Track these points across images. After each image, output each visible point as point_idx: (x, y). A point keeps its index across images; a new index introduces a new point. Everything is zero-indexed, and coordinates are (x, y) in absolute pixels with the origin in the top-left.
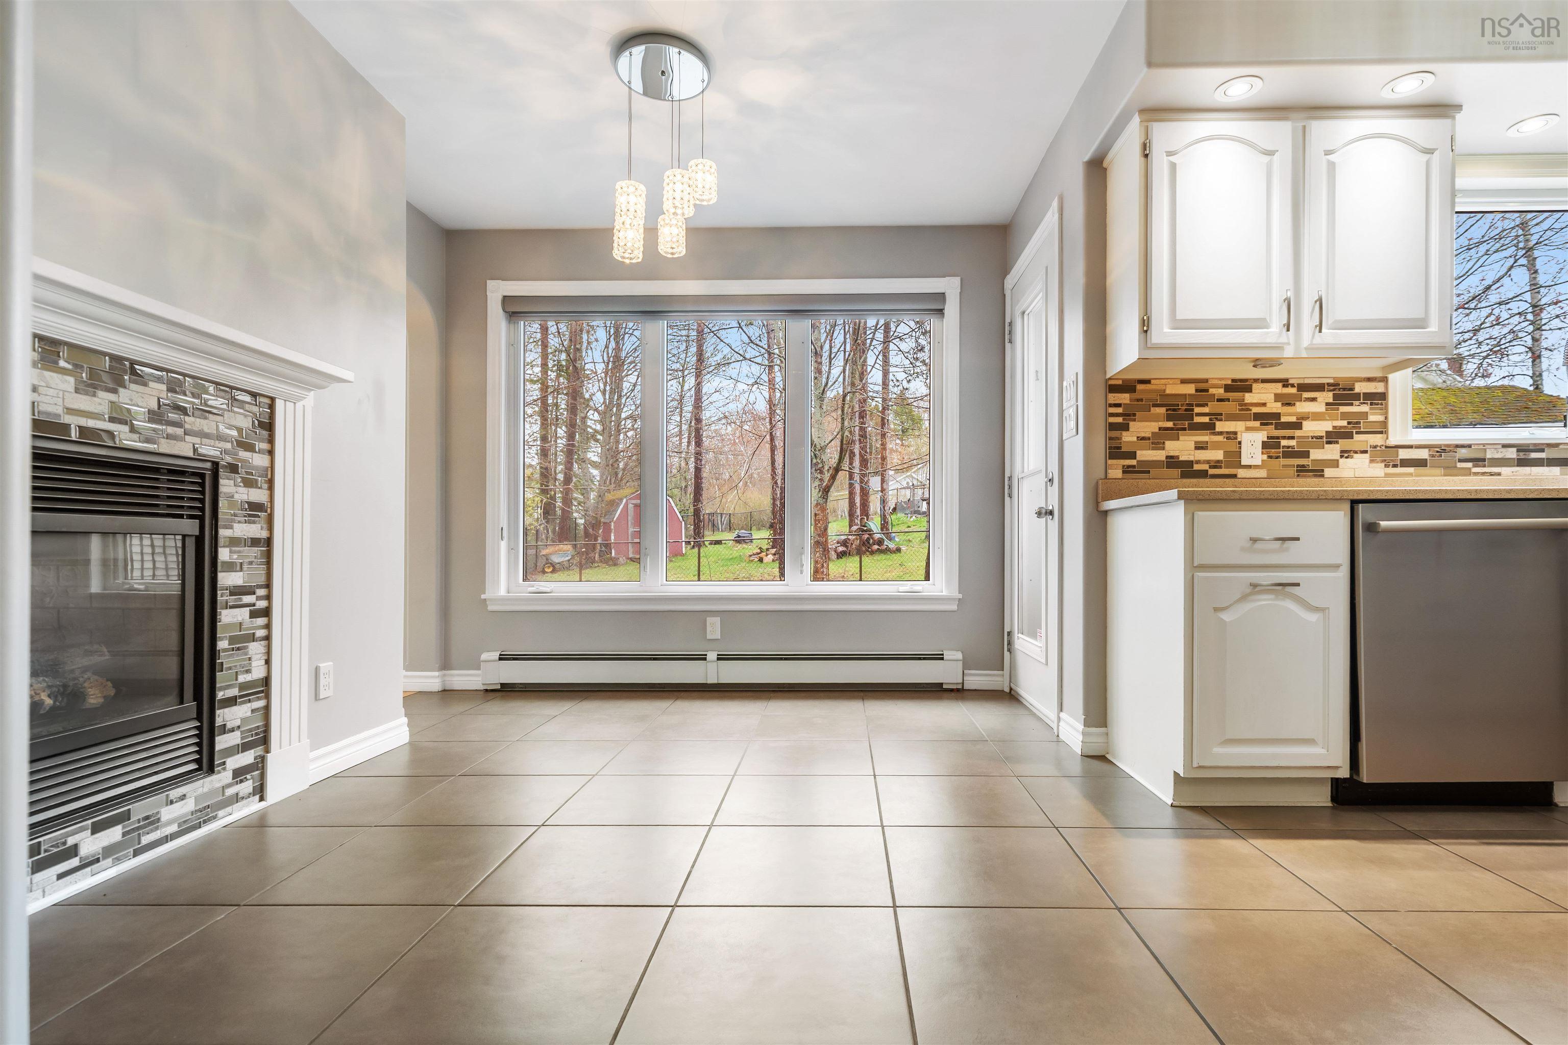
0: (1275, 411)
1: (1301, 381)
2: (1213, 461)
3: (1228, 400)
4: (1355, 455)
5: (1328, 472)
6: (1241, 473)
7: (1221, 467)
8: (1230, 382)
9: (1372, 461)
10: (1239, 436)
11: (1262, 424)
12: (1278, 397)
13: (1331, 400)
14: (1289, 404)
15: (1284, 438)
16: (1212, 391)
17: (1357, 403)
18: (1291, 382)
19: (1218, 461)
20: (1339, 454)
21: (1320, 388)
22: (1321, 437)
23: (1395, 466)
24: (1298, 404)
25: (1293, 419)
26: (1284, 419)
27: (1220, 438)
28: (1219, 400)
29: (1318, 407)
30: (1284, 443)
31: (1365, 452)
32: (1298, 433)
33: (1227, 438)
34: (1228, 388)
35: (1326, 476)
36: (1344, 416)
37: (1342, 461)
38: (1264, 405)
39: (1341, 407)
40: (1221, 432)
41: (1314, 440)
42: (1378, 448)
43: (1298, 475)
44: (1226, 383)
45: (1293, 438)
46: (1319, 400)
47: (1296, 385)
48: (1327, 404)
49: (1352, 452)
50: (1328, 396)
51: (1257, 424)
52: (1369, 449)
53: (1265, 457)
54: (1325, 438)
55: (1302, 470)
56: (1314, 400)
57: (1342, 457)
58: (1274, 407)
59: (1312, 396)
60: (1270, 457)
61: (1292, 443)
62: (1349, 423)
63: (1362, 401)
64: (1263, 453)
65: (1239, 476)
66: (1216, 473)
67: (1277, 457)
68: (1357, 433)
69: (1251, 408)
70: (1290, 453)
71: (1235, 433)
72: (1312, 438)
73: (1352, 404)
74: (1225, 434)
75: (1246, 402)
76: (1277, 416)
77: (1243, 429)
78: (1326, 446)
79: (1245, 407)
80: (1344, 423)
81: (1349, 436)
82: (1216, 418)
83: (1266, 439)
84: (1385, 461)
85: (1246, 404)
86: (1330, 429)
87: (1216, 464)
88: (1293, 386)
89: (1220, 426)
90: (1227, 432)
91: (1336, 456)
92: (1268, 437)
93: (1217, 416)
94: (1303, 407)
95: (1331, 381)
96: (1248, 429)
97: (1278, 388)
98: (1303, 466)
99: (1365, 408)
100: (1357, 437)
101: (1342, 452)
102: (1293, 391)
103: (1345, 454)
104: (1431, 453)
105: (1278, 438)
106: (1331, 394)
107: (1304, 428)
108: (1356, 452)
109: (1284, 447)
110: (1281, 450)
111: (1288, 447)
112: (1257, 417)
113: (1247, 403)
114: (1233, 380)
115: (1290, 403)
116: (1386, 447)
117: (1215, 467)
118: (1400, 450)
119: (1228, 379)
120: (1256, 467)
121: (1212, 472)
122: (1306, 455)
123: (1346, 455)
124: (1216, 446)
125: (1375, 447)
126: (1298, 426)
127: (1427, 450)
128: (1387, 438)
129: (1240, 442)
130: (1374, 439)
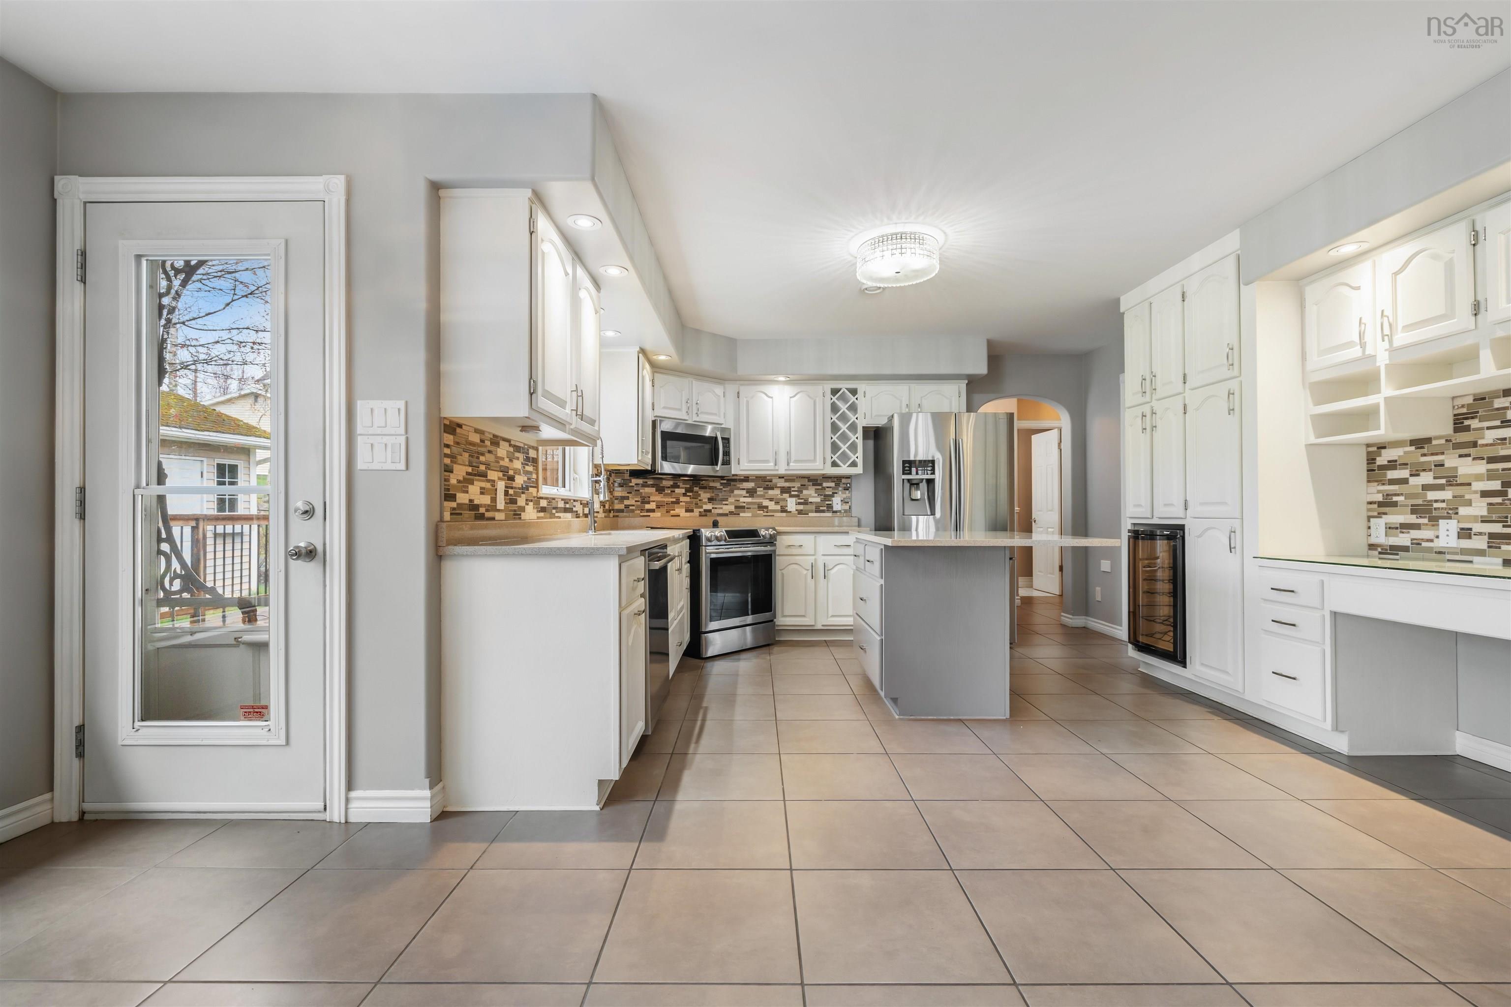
0: (507, 465)
1: (515, 443)
2: (487, 504)
3: (492, 452)
4: (530, 503)
5: (523, 515)
6: (497, 515)
7: (490, 511)
9: (534, 507)
10: (496, 484)
11: (503, 475)
12: (508, 454)
13: (523, 460)
14: (511, 460)
15: (510, 487)
16: (486, 442)
21: (519, 449)
22: (521, 488)
23: (540, 511)
24: (514, 460)
25: (513, 472)
26: (510, 472)
27: (489, 485)
28: (489, 451)
29: (519, 464)
30: (510, 491)
32: (514, 484)
33: (492, 485)
34: (491, 442)
36: (528, 473)
38: (504, 459)
39: (526, 466)
41: (519, 490)
43: (515, 518)
44: (491, 437)
46: (520, 459)
48: (522, 463)
49: (529, 500)
50: (522, 457)
52: (533, 499)
53: (505, 502)
55: (516, 513)
56: (518, 458)
58: (507, 462)
61: (513, 492)
62: (529, 478)
63: (531, 463)
64: (504, 499)
65: (496, 518)
67: (508, 503)
68: (530, 486)
70: (512, 500)
71: (495, 481)
73: (529, 465)
75: (498, 455)
76: (508, 469)
79: (498, 459)
80: (527, 478)
81: (528, 488)
83: (505, 488)
84: (537, 507)
86: (523, 482)
87: (488, 508)
88: (512, 446)
89: (489, 474)
90: (492, 480)
91: (525, 503)
93: (488, 465)
94: (516, 464)
95: (523, 446)
96: (499, 478)
97: (508, 446)
98: (516, 510)
99: (532, 468)
100: (531, 490)
101: (527, 500)
102: (512, 449)
104: (548, 503)
105: (508, 487)
107: (516, 481)
109: (510, 494)
110: (509, 497)
112: (502, 469)
114: (493, 435)
116: (538, 498)
118: (541, 500)
120: (502, 510)
121: (487, 514)
122: (516, 501)
123: (527, 503)
124: (488, 491)
125: (535, 497)
126: (514, 478)
127: (547, 500)
128: (538, 491)
129: (496, 489)
130: (534, 492)
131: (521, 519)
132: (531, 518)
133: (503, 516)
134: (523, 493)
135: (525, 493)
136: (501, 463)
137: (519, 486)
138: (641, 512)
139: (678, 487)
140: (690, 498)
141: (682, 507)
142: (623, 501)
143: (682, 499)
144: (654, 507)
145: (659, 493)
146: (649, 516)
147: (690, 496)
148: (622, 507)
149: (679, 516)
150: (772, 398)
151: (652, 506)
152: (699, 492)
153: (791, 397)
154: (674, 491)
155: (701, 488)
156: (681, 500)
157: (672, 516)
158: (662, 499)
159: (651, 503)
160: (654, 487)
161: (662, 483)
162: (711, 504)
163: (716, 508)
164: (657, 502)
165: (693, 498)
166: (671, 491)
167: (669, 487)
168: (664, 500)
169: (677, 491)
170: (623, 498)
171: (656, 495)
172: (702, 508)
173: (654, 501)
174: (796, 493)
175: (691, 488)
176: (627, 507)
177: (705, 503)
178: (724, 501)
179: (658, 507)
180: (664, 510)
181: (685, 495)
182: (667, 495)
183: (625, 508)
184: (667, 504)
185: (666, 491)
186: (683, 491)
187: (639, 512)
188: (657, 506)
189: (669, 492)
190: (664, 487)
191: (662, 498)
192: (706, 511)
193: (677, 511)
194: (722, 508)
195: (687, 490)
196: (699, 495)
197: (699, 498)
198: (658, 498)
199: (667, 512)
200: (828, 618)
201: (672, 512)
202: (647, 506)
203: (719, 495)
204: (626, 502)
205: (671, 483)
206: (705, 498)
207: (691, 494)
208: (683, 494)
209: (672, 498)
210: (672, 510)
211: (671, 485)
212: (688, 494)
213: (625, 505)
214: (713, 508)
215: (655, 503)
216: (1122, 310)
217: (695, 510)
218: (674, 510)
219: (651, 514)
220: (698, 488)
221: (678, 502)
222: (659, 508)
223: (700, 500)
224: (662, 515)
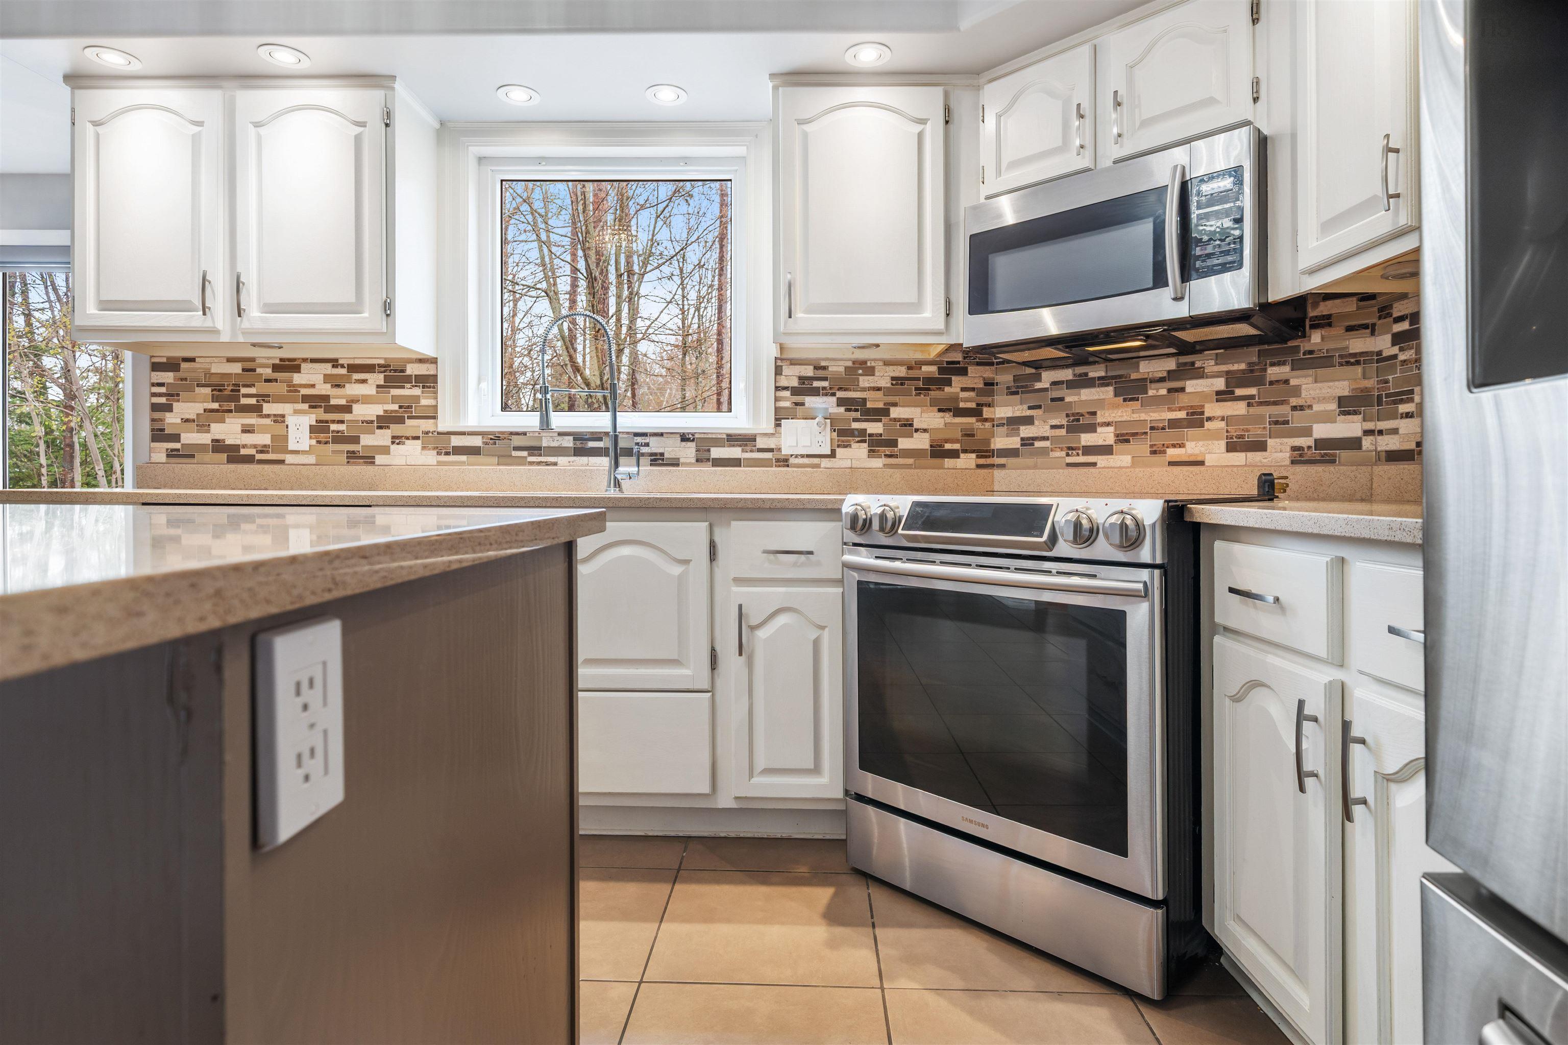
0: (324, 393)
1: (351, 362)
2: (259, 445)
3: (276, 381)
4: (407, 442)
5: (379, 459)
6: (289, 458)
7: (268, 452)
8: (277, 362)
9: (424, 448)
10: (286, 419)
11: (311, 407)
12: (327, 378)
13: (382, 383)
14: (338, 386)
15: (333, 422)
16: (259, 370)
17: (408, 385)
18: (341, 362)
19: (265, 446)
20: (390, 440)
21: (369, 368)
22: (372, 422)
23: (447, 454)
24: (347, 385)
25: (343, 402)
26: (333, 402)
27: (267, 421)
28: (267, 381)
29: (369, 389)
30: (333, 427)
31: (417, 438)
32: (347, 417)
33: (275, 421)
34: (276, 368)
35: (376, 463)
36: (395, 399)
37: (393, 447)
38: (313, 386)
39: (392, 390)
40: (268, 415)
41: (365, 424)
42: (430, 434)
43: (348, 462)
44: (274, 362)
45: (342, 422)
46: (369, 382)
47: (346, 366)
48: (378, 386)
49: (403, 438)
50: (379, 378)
51: (305, 406)
52: (421, 435)
53: (314, 442)
54: (375, 423)
55: (352, 456)
56: (364, 381)
57: (393, 443)
58: (324, 389)
59: (363, 378)
60: (319, 442)
61: (342, 427)
62: (400, 407)
63: (414, 384)
64: (311, 438)
65: (287, 462)
66: (263, 458)
67: (326, 443)
68: (409, 418)
69: (299, 389)
70: (339, 439)
71: (283, 416)
72: (363, 423)
73: (403, 387)
74: (272, 417)
75: (294, 383)
76: (326, 398)
77: (292, 411)
78: (378, 431)
79: (293, 388)
80: (395, 407)
81: (400, 420)
82: (263, 400)
83: (314, 423)
84: (437, 448)
85: (294, 386)
86: (381, 413)
87: (263, 449)
88: (342, 366)
89: (268, 408)
90: (275, 415)
91: (388, 442)
92: (317, 421)
93: (264, 398)
94: (353, 389)
95: (382, 362)
96: (296, 412)
97: (328, 368)
98: (353, 452)
99: (417, 391)
100: (409, 422)
101: (393, 437)
102: (343, 371)
103: (397, 439)
104: (484, 440)
105: (327, 422)
106: (382, 376)
107: (354, 412)
108: (407, 438)
109: (333, 431)
110: (331, 435)
111: (338, 432)
112: (305, 399)
113: (295, 384)
114: (281, 360)
115: (340, 385)
116: (438, 433)
117: (262, 452)
118: (453, 437)
119: (276, 358)
120: (304, 452)
121: (259, 457)
122: (356, 440)
123: (397, 441)
124: (264, 430)
125: (427, 433)
126: (347, 409)
127: (480, 437)
128: (437, 424)
129: (287, 425)
130: (426, 425)
131: (373, 463)
132: (413, 463)
133: (311, 459)
134: (379, 428)
135: (388, 427)
136: (304, 391)
137: (366, 419)
138: (1068, 455)
139: (1200, 374)
140: (1249, 405)
141: (1213, 436)
142: (1018, 429)
143: (1212, 409)
144: (1110, 440)
145: (1125, 400)
146: (1094, 464)
147: (1252, 397)
148: (1014, 442)
149: (1201, 463)
151: (1105, 436)
152: (1293, 382)
154: (1182, 390)
155: (1297, 366)
156: (1207, 415)
157: (1171, 464)
158: (1136, 417)
159: (1099, 429)
160: (1107, 385)
161: (1138, 371)
162: (1360, 417)
163: (1381, 432)
164: (1117, 424)
165: (1261, 404)
166: (1170, 391)
167: (1162, 380)
168: (1143, 416)
169: (1191, 386)
170: (1014, 423)
171: (1116, 406)
172: (1311, 436)
173: (1108, 424)
175: (1252, 371)
176: (1027, 442)
177: (1326, 418)
178: (1402, 401)
179: (1123, 439)
180: (1142, 447)
181: (1223, 396)
182: (1157, 401)
183: (1022, 445)
184: (1152, 428)
185: (1151, 393)
186: (1220, 384)
187: (1063, 454)
188: (1117, 436)
189: (1164, 392)
190: (1145, 380)
191: (1133, 412)
192: (1321, 444)
193: (1193, 448)
194: (1395, 431)
195: (1234, 380)
196: (1297, 391)
197: (1294, 401)
198: (1126, 413)
199: (1154, 452)
201: (1171, 452)
202: (1087, 439)
203: (1387, 382)
204: (1026, 431)
205: (1171, 364)
206: (1324, 400)
207: (1253, 391)
208: (1218, 393)
209: (1170, 410)
210: (1174, 446)
211: (1169, 372)
212: (1239, 392)
213: (1022, 439)
214: (1368, 433)
215: (1111, 429)
217: (1271, 442)
218: (1181, 446)
219: (1101, 460)
220: (1286, 369)
221: (1196, 419)
222: (1128, 441)
223: (1294, 408)
224: (1134, 464)
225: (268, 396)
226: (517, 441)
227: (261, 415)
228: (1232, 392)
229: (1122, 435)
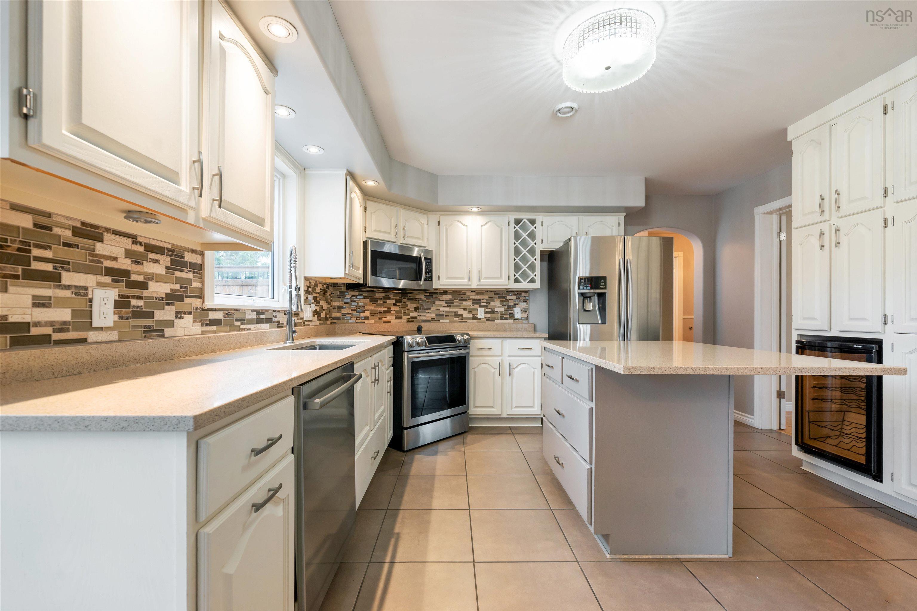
0: (125, 267)
1: (147, 241)
2: (58, 322)
3: (77, 246)
4: (185, 316)
5: (168, 332)
6: (92, 336)
7: (68, 330)
8: (78, 225)
9: (194, 321)
10: (90, 292)
11: (113, 280)
12: (129, 254)
13: (169, 265)
14: (137, 263)
15: (134, 297)
16: (56, 230)
17: (186, 270)
18: (140, 239)
19: (65, 323)
20: (174, 315)
21: (160, 250)
22: (162, 299)
23: (207, 325)
24: (145, 263)
25: (141, 278)
26: (134, 277)
27: (67, 293)
28: (67, 245)
29: (159, 269)
30: (134, 302)
31: (190, 313)
32: (145, 293)
33: (76, 294)
34: (76, 232)
35: (166, 336)
36: (178, 280)
37: (177, 321)
38: (115, 259)
39: (176, 272)
40: (69, 286)
41: (158, 301)
42: (198, 310)
43: (145, 336)
44: (74, 224)
45: (140, 298)
46: (161, 262)
47: (143, 244)
48: (167, 268)
49: (183, 313)
50: (165, 260)
51: (108, 280)
52: (192, 311)
53: (116, 317)
54: (165, 300)
55: (148, 331)
56: (157, 261)
57: (176, 317)
58: (125, 263)
59: (156, 258)
60: (121, 318)
61: (140, 303)
62: (181, 287)
63: (188, 269)
64: (115, 314)
65: (90, 340)
66: (62, 338)
67: (128, 318)
68: (186, 296)
69: (102, 260)
70: (138, 314)
71: (86, 288)
72: (156, 299)
73: (182, 271)
74: (73, 288)
75: (97, 252)
76: (126, 273)
77: (94, 284)
78: (166, 307)
79: (97, 258)
80: (177, 287)
81: (180, 298)
82: (62, 267)
83: (117, 298)
84: (202, 320)
85: (97, 256)
86: (169, 291)
87: (62, 327)
88: (141, 244)
89: (67, 278)
90: (76, 287)
91: (172, 317)
92: (119, 295)
93: (64, 264)
94: (149, 268)
95: (169, 246)
96: (100, 285)
97: (127, 243)
98: (149, 326)
99: (190, 275)
100: (187, 300)
101: (177, 313)
102: (141, 249)
103: (179, 314)
104: (224, 315)
105: (128, 297)
106: (169, 259)
107: (150, 289)
108: (185, 314)
109: (133, 307)
110: (131, 310)
111: (137, 307)
112: (109, 272)
113: (98, 254)
114: (83, 223)
115: (139, 262)
116: (203, 310)
117: (61, 330)
118: (210, 312)
119: (77, 220)
120: (108, 328)
121: (56, 336)
122: (150, 315)
123: (179, 316)
124: (62, 303)
125: (196, 309)
126: (144, 286)
127: (222, 312)
128: (203, 302)
129: (91, 301)
130: (196, 303)
131: (163, 336)
132: (188, 334)
133: (114, 336)
134: (168, 304)
135: (173, 304)
136: (107, 264)
137: (158, 296)
138: (357, 319)
139: (389, 298)
140: (399, 308)
141: (392, 315)
142: (341, 310)
143: (393, 308)
144: (369, 315)
145: (372, 303)
146: (364, 322)
147: (399, 306)
148: (339, 315)
149: (390, 322)
150: (466, 226)
151: (367, 314)
152: (407, 303)
153: (482, 226)
154: (386, 302)
155: (408, 299)
156: (391, 309)
157: (384, 322)
158: (375, 309)
159: (366, 312)
160: (368, 298)
161: (375, 295)
162: (417, 312)
163: (421, 316)
164: (371, 311)
165: (401, 308)
166: (383, 302)
167: (381, 299)
168: (377, 309)
169: (388, 301)
170: (340, 308)
171: (370, 305)
172: (410, 316)
173: (368, 310)
174: (485, 304)
175: (400, 299)
176: (344, 315)
177: (412, 312)
178: (427, 310)
179: (372, 315)
180: (376, 317)
181: (395, 305)
182: (380, 305)
183: (342, 316)
184: (379, 312)
185: (379, 302)
186: (394, 302)
187: (355, 319)
188: (370, 314)
189: (382, 302)
190: (377, 298)
191: (375, 307)
192: (412, 318)
193: (388, 318)
194: (425, 316)
195: (397, 301)
196: (407, 305)
197: (407, 308)
198: (372, 307)
199: (379, 319)
200: (512, 408)
201: (383, 319)
202: (363, 315)
203: (423, 305)
204: (343, 311)
205: (383, 295)
206: (412, 308)
207: (400, 304)
208: (394, 304)
209: (383, 307)
210: (384, 317)
211: (383, 297)
212: (398, 304)
213: (342, 313)
214: (418, 315)
215: (369, 312)
216: (789, 139)
217: (403, 317)
218: (386, 317)
219: (366, 321)
220: (406, 300)
221: (389, 311)
222: (373, 316)
223: (407, 309)
224: (375, 322)
225: (68, 263)
226: (237, 315)
227: (60, 285)
228: (396, 304)
229: (372, 314)
